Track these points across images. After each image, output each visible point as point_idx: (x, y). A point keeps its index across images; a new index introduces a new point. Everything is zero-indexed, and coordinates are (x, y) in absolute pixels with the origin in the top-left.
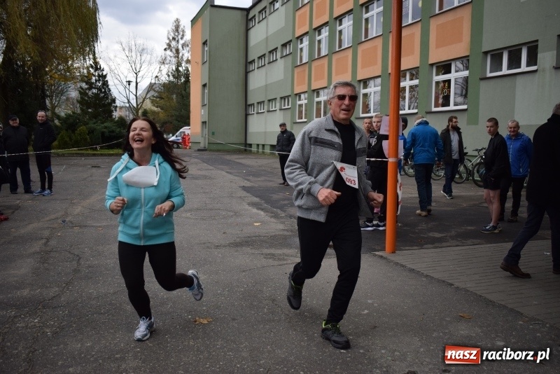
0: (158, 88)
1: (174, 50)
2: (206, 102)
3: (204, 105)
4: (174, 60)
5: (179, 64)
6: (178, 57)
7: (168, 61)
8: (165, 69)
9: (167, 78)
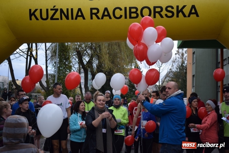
0: (171, 76)
1: (180, 54)
2: (194, 85)
3: (193, 87)
4: (180, 60)
5: (183, 62)
6: (182, 58)
7: (177, 61)
8: (175, 65)
9: (176, 70)
